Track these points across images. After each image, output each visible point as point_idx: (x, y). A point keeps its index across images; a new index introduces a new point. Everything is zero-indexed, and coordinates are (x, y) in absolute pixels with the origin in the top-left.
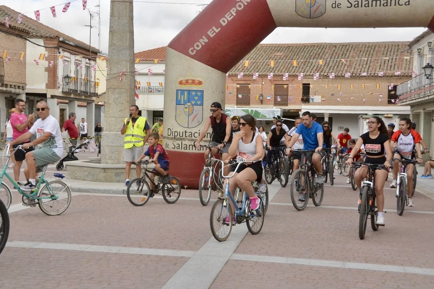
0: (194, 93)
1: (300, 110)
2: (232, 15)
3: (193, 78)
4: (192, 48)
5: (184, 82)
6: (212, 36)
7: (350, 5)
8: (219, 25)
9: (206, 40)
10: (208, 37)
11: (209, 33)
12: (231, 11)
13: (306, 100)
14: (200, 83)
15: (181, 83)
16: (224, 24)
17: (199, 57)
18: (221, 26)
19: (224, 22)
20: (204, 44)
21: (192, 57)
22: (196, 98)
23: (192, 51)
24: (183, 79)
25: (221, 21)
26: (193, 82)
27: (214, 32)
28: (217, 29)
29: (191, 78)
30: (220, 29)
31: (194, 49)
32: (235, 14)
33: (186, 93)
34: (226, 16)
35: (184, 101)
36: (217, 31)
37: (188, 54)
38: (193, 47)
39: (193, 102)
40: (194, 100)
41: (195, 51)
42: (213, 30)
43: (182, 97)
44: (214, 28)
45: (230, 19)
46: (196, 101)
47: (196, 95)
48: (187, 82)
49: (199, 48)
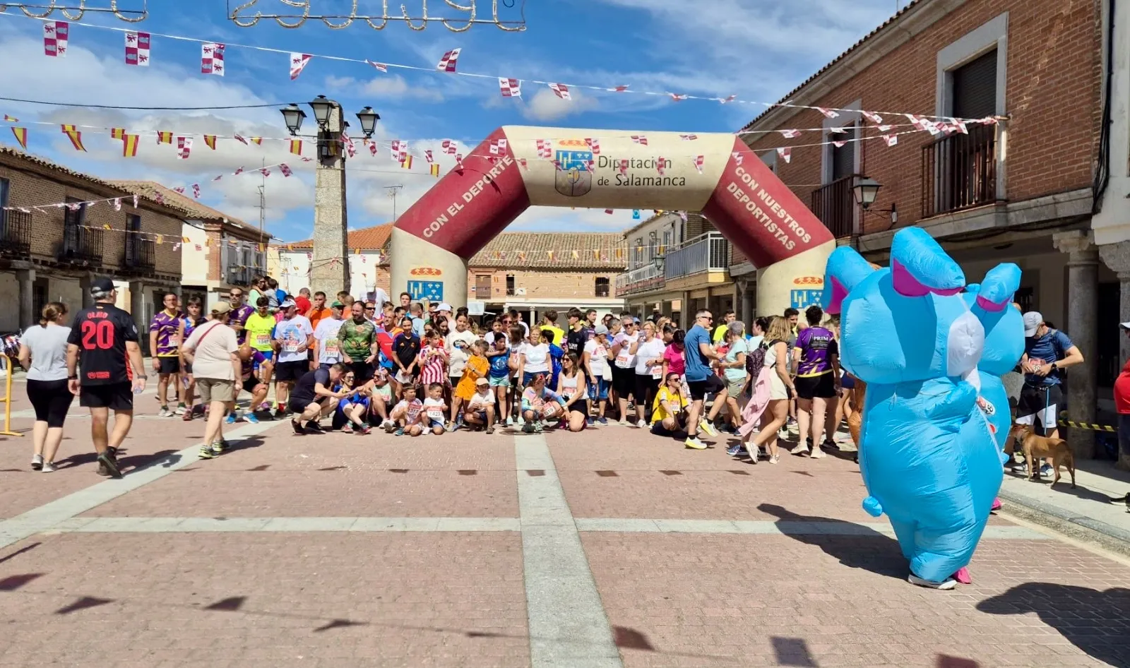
0: (430, 286)
1: (504, 303)
2: (478, 189)
3: (430, 267)
4: (427, 229)
5: (417, 271)
6: (453, 214)
7: (619, 182)
8: (462, 202)
9: (446, 220)
10: (448, 215)
11: (449, 210)
12: (477, 184)
13: (511, 292)
14: (438, 272)
15: (413, 272)
16: (468, 200)
17: (437, 240)
18: (464, 202)
19: (469, 197)
20: (442, 224)
21: (429, 240)
22: (434, 291)
23: (428, 232)
24: (417, 267)
25: (464, 196)
26: (430, 271)
27: (456, 209)
28: (460, 205)
29: (426, 266)
30: (462, 206)
31: (431, 230)
32: (481, 189)
33: (420, 285)
34: (471, 190)
35: (418, 294)
36: (459, 208)
37: (421, 236)
38: (429, 227)
39: (430, 297)
40: (431, 294)
41: (431, 233)
42: (454, 207)
43: (416, 289)
44: (455, 204)
45: (475, 194)
46: (434, 295)
47: (434, 288)
48: (422, 271)
49: (436, 230)
